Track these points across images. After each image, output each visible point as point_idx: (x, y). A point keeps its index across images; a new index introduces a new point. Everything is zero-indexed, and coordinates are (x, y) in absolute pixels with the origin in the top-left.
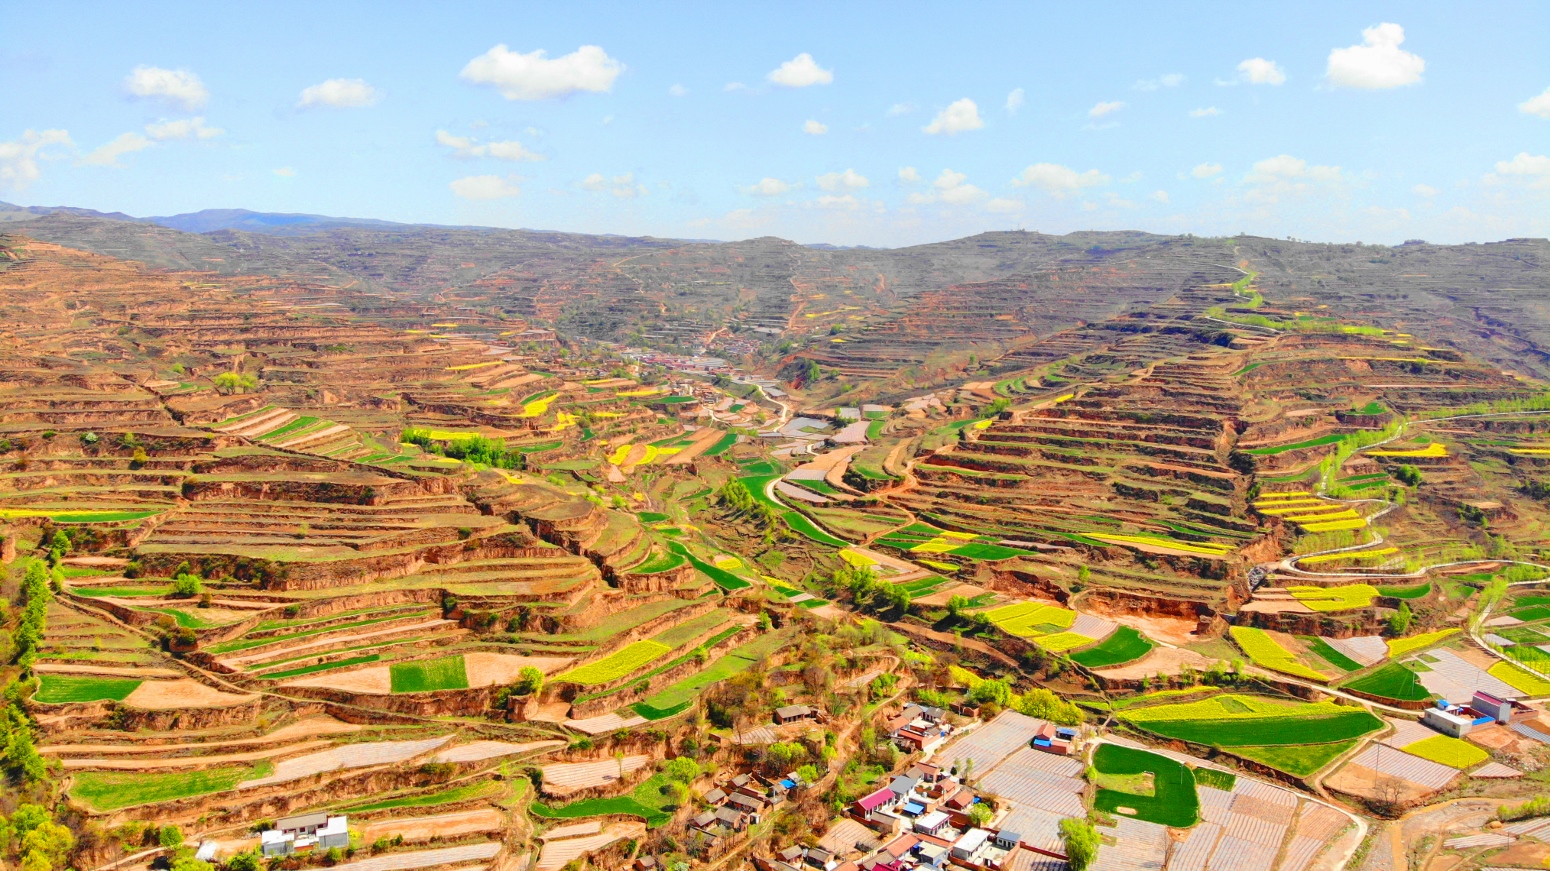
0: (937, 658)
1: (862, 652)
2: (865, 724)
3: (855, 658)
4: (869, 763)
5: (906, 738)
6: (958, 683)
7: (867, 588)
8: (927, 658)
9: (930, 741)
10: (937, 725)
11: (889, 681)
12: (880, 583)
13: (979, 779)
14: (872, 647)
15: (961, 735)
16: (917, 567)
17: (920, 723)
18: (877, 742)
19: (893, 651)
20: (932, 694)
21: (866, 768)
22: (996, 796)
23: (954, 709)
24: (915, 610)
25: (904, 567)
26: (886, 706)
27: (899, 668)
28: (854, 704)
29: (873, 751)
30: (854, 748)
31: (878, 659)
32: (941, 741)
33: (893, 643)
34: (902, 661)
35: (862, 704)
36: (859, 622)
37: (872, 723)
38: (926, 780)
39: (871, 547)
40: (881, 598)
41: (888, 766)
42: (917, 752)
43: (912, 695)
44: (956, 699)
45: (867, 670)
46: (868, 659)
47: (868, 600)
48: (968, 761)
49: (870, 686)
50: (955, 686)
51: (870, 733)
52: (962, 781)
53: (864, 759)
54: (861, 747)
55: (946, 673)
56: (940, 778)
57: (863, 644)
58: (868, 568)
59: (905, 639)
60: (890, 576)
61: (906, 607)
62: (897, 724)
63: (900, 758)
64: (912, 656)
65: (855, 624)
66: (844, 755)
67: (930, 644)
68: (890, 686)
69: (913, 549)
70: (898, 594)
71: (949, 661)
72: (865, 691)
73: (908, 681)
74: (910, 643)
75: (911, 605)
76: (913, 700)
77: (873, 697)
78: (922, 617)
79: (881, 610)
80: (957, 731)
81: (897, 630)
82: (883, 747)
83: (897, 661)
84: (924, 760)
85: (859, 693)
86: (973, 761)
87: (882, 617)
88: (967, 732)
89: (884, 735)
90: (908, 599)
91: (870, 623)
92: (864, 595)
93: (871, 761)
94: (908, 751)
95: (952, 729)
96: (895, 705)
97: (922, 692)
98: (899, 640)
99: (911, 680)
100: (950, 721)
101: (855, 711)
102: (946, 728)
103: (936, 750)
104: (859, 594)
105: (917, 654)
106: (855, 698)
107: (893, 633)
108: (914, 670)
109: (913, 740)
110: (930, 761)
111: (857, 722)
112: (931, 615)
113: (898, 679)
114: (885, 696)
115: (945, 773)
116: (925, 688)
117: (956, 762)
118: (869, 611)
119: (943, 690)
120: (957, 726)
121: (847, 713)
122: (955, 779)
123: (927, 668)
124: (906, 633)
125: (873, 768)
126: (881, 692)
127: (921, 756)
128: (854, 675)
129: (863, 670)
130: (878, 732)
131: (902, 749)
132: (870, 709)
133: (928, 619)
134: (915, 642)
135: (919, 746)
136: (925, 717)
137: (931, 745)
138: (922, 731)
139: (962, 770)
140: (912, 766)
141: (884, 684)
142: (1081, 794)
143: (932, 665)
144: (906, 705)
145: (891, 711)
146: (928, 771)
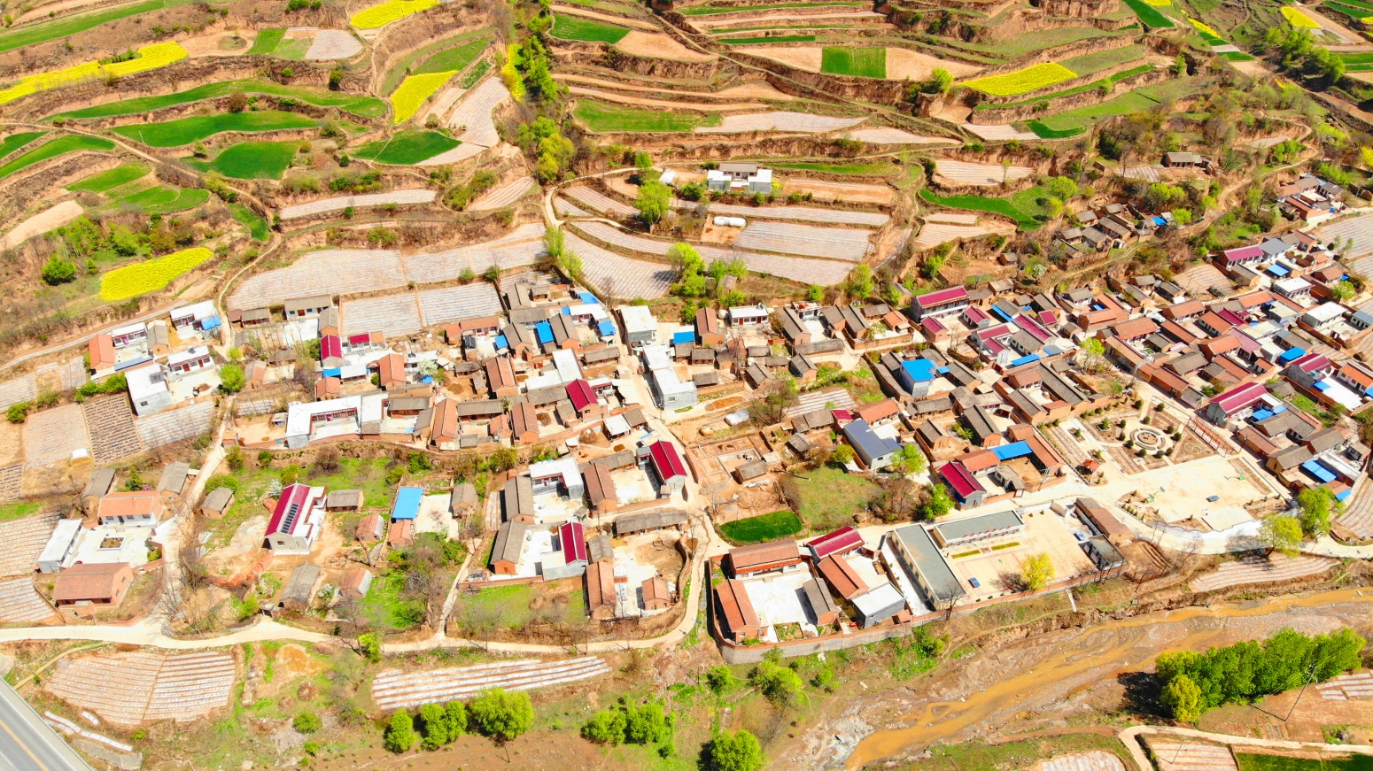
0: (1353, 137)
1: (1274, 115)
3: (1264, 119)
7: (1300, 51)
13: (1354, 260)
14: (1285, 113)
19: (1307, 120)
21: (1242, 224)
27: (1308, 138)
28: (1250, 164)
31: (1288, 126)
33: (1310, 113)
34: (1314, 132)
36: (1280, 84)
37: (1263, 185)
38: (1299, 248)
43: (1314, 167)
46: (1278, 124)
55: (1357, 153)
57: (1278, 107)
58: (1308, 31)
59: (1325, 111)
61: (1337, 79)
64: (1326, 130)
65: (1275, 86)
66: (1224, 208)
73: (1312, 153)
74: (1329, 116)
75: (1342, 78)
78: (1350, 92)
79: (1308, 77)
83: (1309, 131)
86: (1355, 243)
87: (1308, 84)
90: (1342, 71)
91: (1291, 87)
97: (1324, 167)
101: (1249, 170)
103: (1319, 224)
105: (1332, 129)
113: (1304, 149)
117: (1336, 239)
118: (1295, 75)
121: (1239, 170)
124: (1328, 105)
136: (1319, 191)
138: (1311, 203)
144: (1303, 175)
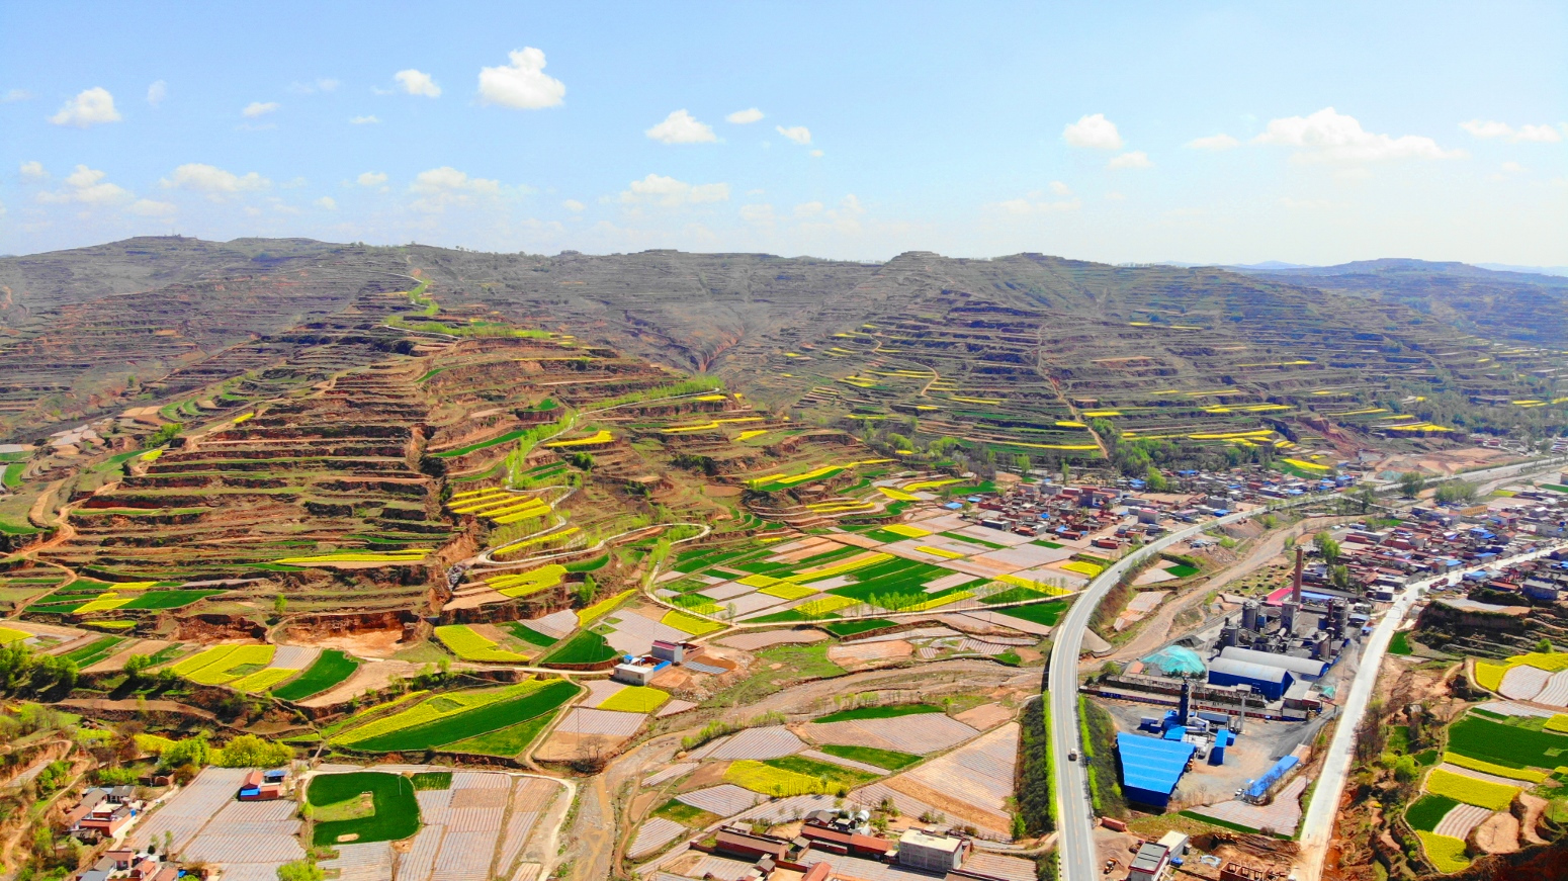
2: (37, 824)
4: (47, 867)
5: (90, 828)
6: (146, 752)
8: (107, 733)
9: (121, 824)
10: (126, 804)
11: (60, 769)
12: (38, 657)
15: (156, 808)
16: (84, 632)
17: (105, 807)
18: (54, 841)
20: (117, 771)
22: (203, 863)
23: (144, 782)
24: (86, 681)
25: (67, 635)
26: (61, 799)
29: (50, 853)
30: (26, 855)
32: (132, 820)
35: (29, 802)
39: (22, 618)
40: (41, 675)
41: (72, 864)
42: (105, 840)
44: (146, 771)
45: (32, 763)
47: (25, 681)
48: (168, 834)
49: (38, 781)
50: (144, 756)
51: (45, 833)
52: (163, 858)
53: (40, 865)
54: (35, 852)
56: (136, 861)
60: (51, 648)
62: (76, 815)
63: (85, 852)
67: (107, 715)
68: (64, 774)
69: (77, 611)
70: (61, 667)
71: (133, 731)
72: (33, 787)
76: (94, 784)
77: (43, 792)
80: (150, 806)
81: (65, 709)
82: (62, 845)
84: (114, 848)
85: (25, 792)
88: (163, 803)
89: (62, 831)
92: (18, 677)
93: (50, 864)
94: (94, 842)
95: (144, 805)
96: (72, 795)
98: (68, 720)
99: (88, 762)
100: (141, 796)
102: (137, 805)
104: (12, 676)
106: (20, 798)
107: (60, 714)
108: (92, 750)
109: (98, 829)
110: (123, 846)
111: (26, 825)
112: (106, 683)
114: (58, 788)
115: (141, 855)
116: (107, 767)
119: (129, 764)
120: (150, 800)
122: (155, 858)
123: (106, 744)
125: (52, 872)
126: (52, 784)
127: (110, 844)
128: (15, 772)
129: (27, 764)
130: (53, 829)
131: (86, 841)
132: (41, 807)
133: (103, 689)
134: (87, 718)
135: (106, 833)
137: (119, 830)
139: (162, 846)
140: (101, 857)
141: (54, 774)
142: (298, 834)
143: (113, 739)
145: (69, 803)
146: (121, 857)
